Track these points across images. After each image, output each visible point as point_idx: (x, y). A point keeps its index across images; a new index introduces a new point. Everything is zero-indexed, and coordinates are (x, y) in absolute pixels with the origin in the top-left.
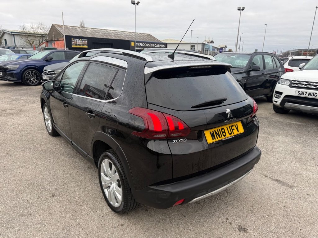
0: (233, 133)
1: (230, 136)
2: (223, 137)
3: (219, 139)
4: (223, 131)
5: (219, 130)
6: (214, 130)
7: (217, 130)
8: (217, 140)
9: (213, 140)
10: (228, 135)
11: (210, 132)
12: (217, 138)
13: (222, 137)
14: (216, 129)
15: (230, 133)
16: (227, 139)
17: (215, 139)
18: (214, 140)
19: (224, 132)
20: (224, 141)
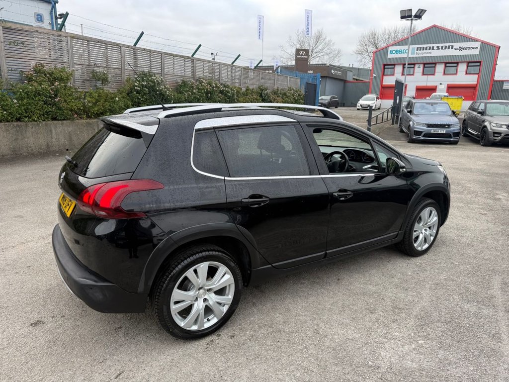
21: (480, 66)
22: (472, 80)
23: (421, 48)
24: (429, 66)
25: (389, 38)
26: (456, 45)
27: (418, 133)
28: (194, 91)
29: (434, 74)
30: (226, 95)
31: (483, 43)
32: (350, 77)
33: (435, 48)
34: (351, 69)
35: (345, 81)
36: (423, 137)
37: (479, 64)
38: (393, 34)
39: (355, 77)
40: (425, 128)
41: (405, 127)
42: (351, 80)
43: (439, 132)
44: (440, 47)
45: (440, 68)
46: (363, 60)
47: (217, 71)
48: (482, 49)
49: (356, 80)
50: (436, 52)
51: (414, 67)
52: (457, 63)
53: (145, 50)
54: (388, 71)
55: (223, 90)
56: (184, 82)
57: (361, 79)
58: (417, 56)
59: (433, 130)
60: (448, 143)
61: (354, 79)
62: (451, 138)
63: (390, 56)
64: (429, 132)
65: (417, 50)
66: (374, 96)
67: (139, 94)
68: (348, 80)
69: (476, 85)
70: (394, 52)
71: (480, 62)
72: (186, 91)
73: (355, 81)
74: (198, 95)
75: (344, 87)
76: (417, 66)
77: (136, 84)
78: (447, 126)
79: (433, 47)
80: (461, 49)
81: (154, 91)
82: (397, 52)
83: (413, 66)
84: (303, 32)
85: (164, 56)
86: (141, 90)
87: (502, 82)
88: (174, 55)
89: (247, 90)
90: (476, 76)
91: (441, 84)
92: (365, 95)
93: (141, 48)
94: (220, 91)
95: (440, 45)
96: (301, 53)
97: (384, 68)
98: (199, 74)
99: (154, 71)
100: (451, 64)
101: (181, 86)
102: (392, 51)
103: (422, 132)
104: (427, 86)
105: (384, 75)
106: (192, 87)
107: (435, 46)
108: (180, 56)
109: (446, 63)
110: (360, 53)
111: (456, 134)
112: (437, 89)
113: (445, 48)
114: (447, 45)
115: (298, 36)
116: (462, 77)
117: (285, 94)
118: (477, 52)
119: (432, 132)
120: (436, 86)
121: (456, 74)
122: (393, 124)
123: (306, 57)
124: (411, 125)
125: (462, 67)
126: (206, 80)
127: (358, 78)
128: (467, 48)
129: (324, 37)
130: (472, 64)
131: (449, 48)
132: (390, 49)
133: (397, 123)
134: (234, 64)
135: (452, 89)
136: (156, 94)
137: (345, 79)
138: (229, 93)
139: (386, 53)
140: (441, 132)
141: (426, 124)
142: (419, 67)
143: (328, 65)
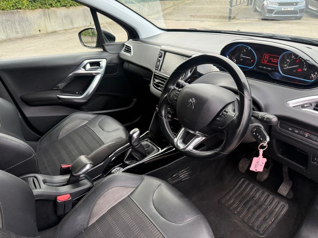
27: (271, 11)
36: (275, 14)
40: (277, 6)
41: (259, 7)
43: (288, 10)
59: (283, 8)
60: (294, 18)
62: (297, 14)
64: (280, 10)
78: (295, 4)
103: (274, 10)
111: (302, 11)
119: (282, 10)
122: (248, 5)
124: (265, 5)
133: (251, 4)
140: (290, 10)
141: (278, 3)
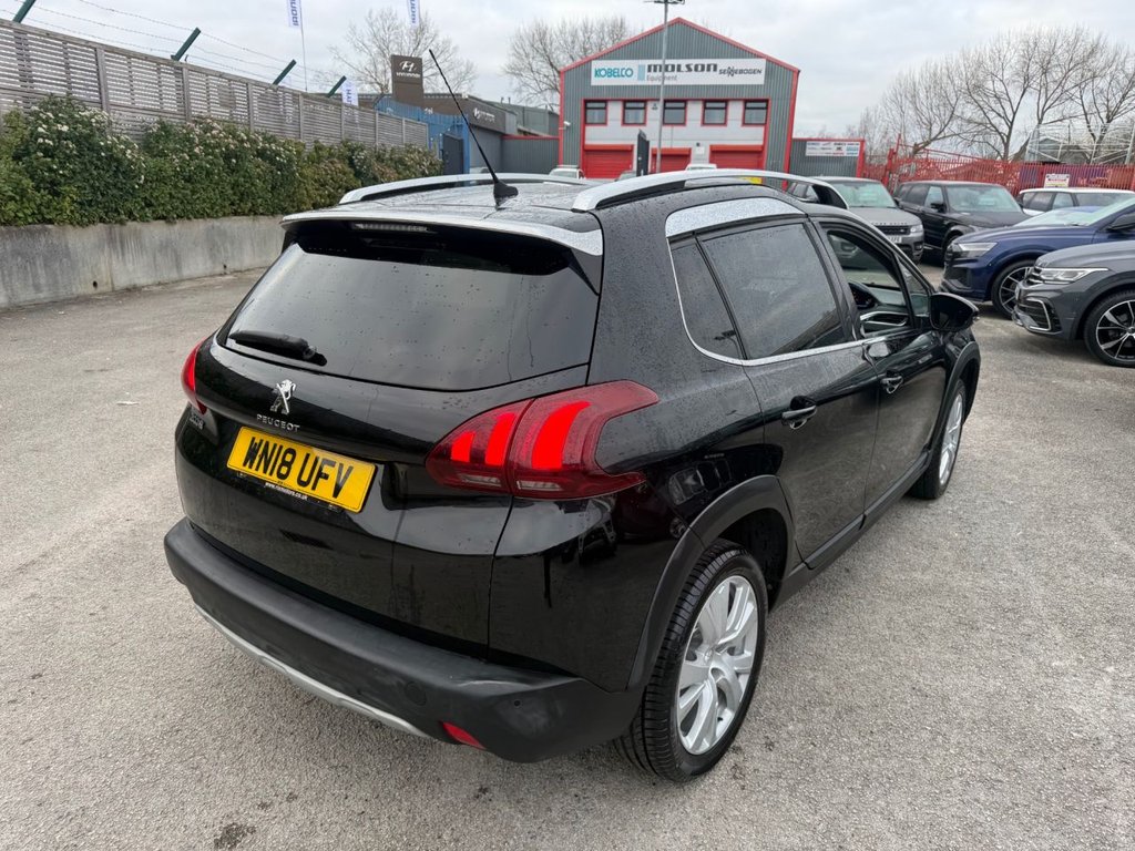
0: (314, 488)
1: (296, 487)
2: (274, 478)
3: (260, 474)
4: (289, 458)
5: (281, 447)
6: (266, 438)
7: (275, 446)
8: (252, 472)
9: (245, 464)
10: (291, 482)
11: (254, 439)
12: (257, 469)
13: (271, 474)
14: (272, 441)
15: (305, 478)
16: (279, 489)
17: (250, 467)
18: (246, 469)
19: (289, 465)
20: (268, 488)
21: (767, 108)
22: (753, 137)
23: (655, 66)
24: (675, 104)
25: (573, 42)
26: (723, 64)
28: (197, 150)
29: (684, 124)
30: (272, 161)
31: (770, 61)
32: (512, 126)
33: (683, 68)
34: (512, 109)
35: (503, 136)
37: (764, 105)
38: (581, 34)
39: (521, 127)
42: (516, 134)
44: (693, 67)
45: (695, 110)
46: (524, 89)
47: (241, 98)
48: (769, 73)
49: (525, 133)
50: (687, 76)
51: (645, 108)
52: (726, 101)
53: (48, 34)
54: (593, 115)
55: (264, 149)
56: (163, 126)
57: (533, 131)
58: (650, 83)
61: (519, 131)
63: (595, 81)
65: (649, 70)
66: (574, 170)
67: (52, 157)
68: (508, 132)
69: (763, 147)
70: (603, 73)
71: (766, 101)
72: (175, 151)
73: (522, 135)
74: (208, 162)
75: (502, 148)
76: (650, 105)
77: (40, 129)
79: (679, 66)
80: (731, 72)
81: (93, 150)
82: (610, 73)
83: (642, 105)
84: (381, 17)
85: (102, 55)
86: (55, 148)
87: (803, 142)
88: (129, 55)
89: (318, 148)
90: (761, 130)
91: (698, 145)
92: (555, 167)
93: (36, 29)
94: (257, 150)
95: (693, 62)
96: (405, 66)
97: (586, 108)
98: (198, 107)
99: (79, 94)
100: (715, 103)
101: (158, 137)
102: (600, 70)
104: (671, 149)
105: (585, 123)
106: (189, 140)
107: (683, 63)
108: (146, 58)
109: (705, 101)
110: (515, 71)
112: (693, 156)
113: (703, 70)
114: (706, 62)
115: (371, 25)
116: (738, 133)
117: (401, 161)
118: (759, 79)
120: (690, 150)
121: (725, 124)
123: (418, 76)
125: (735, 110)
126: (219, 122)
127: (527, 130)
128: (741, 72)
129: (432, 31)
130: (755, 103)
131: (709, 70)
132: (596, 65)
134: (280, 84)
135: (720, 155)
136: (100, 159)
137: (502, 131)
138: (280, 157)
139: (588, 75)
142: (655, 108)
143: (465, 96)
